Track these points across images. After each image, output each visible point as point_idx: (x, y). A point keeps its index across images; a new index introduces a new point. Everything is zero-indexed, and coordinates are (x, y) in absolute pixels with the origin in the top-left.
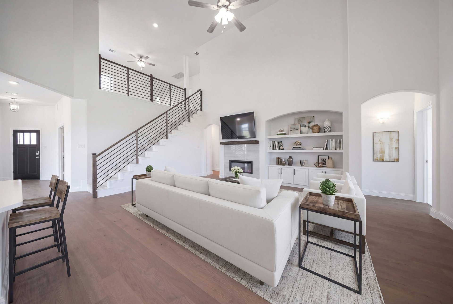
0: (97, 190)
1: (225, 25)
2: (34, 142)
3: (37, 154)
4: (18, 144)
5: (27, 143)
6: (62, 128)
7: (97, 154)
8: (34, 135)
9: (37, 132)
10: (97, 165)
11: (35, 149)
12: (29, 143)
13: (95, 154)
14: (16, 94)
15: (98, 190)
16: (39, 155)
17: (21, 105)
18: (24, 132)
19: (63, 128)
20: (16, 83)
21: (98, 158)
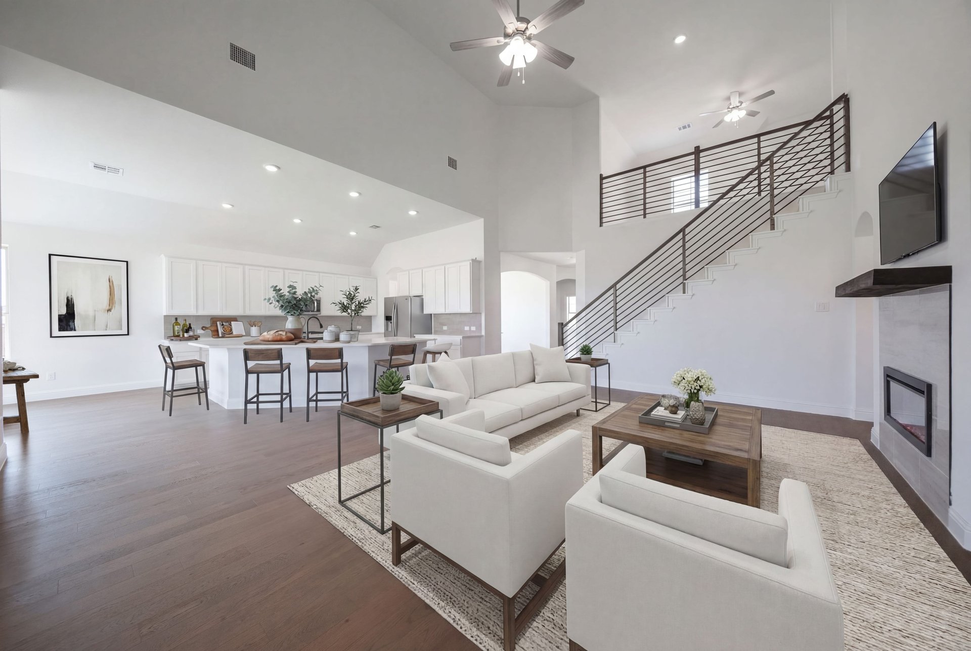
1: (521, 70)
13: (562, 324)
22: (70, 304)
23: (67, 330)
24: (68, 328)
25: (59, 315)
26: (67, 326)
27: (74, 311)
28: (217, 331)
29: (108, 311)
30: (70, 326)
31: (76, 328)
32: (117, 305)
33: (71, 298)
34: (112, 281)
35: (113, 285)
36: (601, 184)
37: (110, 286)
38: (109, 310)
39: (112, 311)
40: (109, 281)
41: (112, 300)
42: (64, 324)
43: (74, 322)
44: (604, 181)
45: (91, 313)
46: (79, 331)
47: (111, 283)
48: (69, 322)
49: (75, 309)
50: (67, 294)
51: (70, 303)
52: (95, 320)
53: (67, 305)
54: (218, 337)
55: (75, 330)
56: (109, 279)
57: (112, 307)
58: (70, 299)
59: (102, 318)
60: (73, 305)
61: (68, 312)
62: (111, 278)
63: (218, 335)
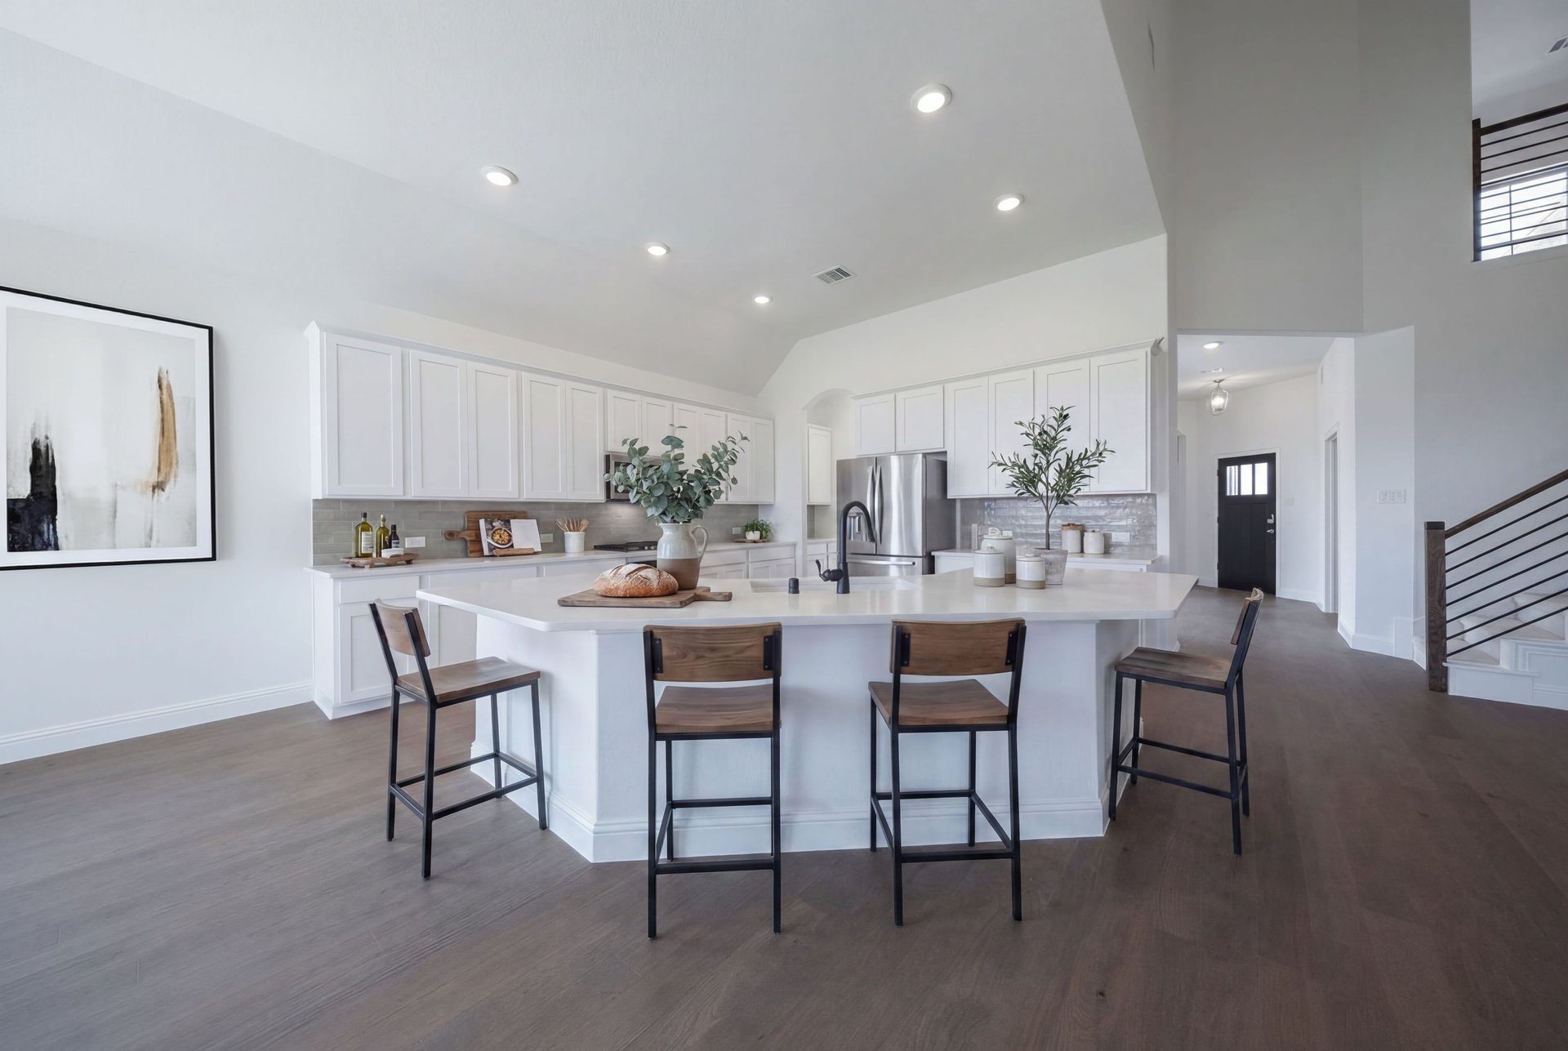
0: (1444, 664)
2: (1262, 489)
3: (1270, 521)
4: (1228, 494)
5: (1246, 491)
6: (1333, 439)
7: (1447, 528)
8: (1262, 468)
9: (1270, 459)
10: (1447, 569)
11: (1263, 507)
12: (1250, 493)
13: (1440, 525)
14: (1221, 370)
15: (1451, 664)
16: (1273, 526)
17: (1234, 393)
18: (1239, 461)
19: (1336, 440)
20: (1217, 345)
21: (1450, 544)
22: (42, 467)
23: (33, 548)
24: (37, 540)
25: (8, 500)
26: (33, 534)
27: (54, 487)
28: (478, 540)
29: (154, 488)
30: (41, 534)
31: (62, 541)
32: (182, 471)
33: (47, 447)
34: (169, 387)
35: (170, 396)
36: (1477, 146)
37: (161, 402)
38: (159, 486)
39: (167, 489)
40: (160, 387)
41: (169, 451)
42: (22, 528)
43: (54, 521)
44: (1484, 139)
45: (104, 495)
46: (68, 549)
47: (165, 391)
48: (40, 521)
49: (57, 483)
50: (33, 433)
51: (42, 462)
52: (115, 517)
53: (35, 469)
54: (483, 555)
55: (57, 548)
56: (159, 381)
57: (167, 475)
58: (43, 449)
59: (136, 508)
60: (52, 469)
61: (38, 490)
62: (164, 375)
63: (482, 550)
